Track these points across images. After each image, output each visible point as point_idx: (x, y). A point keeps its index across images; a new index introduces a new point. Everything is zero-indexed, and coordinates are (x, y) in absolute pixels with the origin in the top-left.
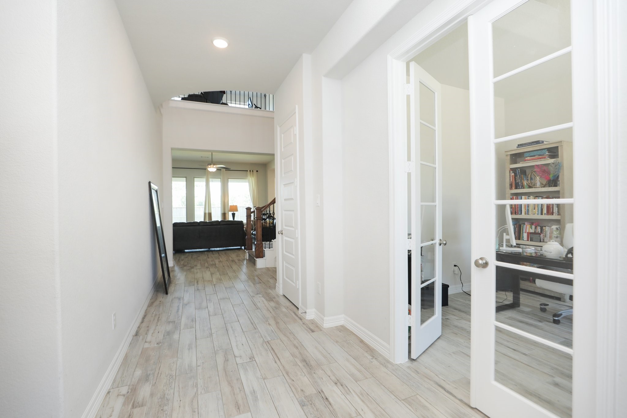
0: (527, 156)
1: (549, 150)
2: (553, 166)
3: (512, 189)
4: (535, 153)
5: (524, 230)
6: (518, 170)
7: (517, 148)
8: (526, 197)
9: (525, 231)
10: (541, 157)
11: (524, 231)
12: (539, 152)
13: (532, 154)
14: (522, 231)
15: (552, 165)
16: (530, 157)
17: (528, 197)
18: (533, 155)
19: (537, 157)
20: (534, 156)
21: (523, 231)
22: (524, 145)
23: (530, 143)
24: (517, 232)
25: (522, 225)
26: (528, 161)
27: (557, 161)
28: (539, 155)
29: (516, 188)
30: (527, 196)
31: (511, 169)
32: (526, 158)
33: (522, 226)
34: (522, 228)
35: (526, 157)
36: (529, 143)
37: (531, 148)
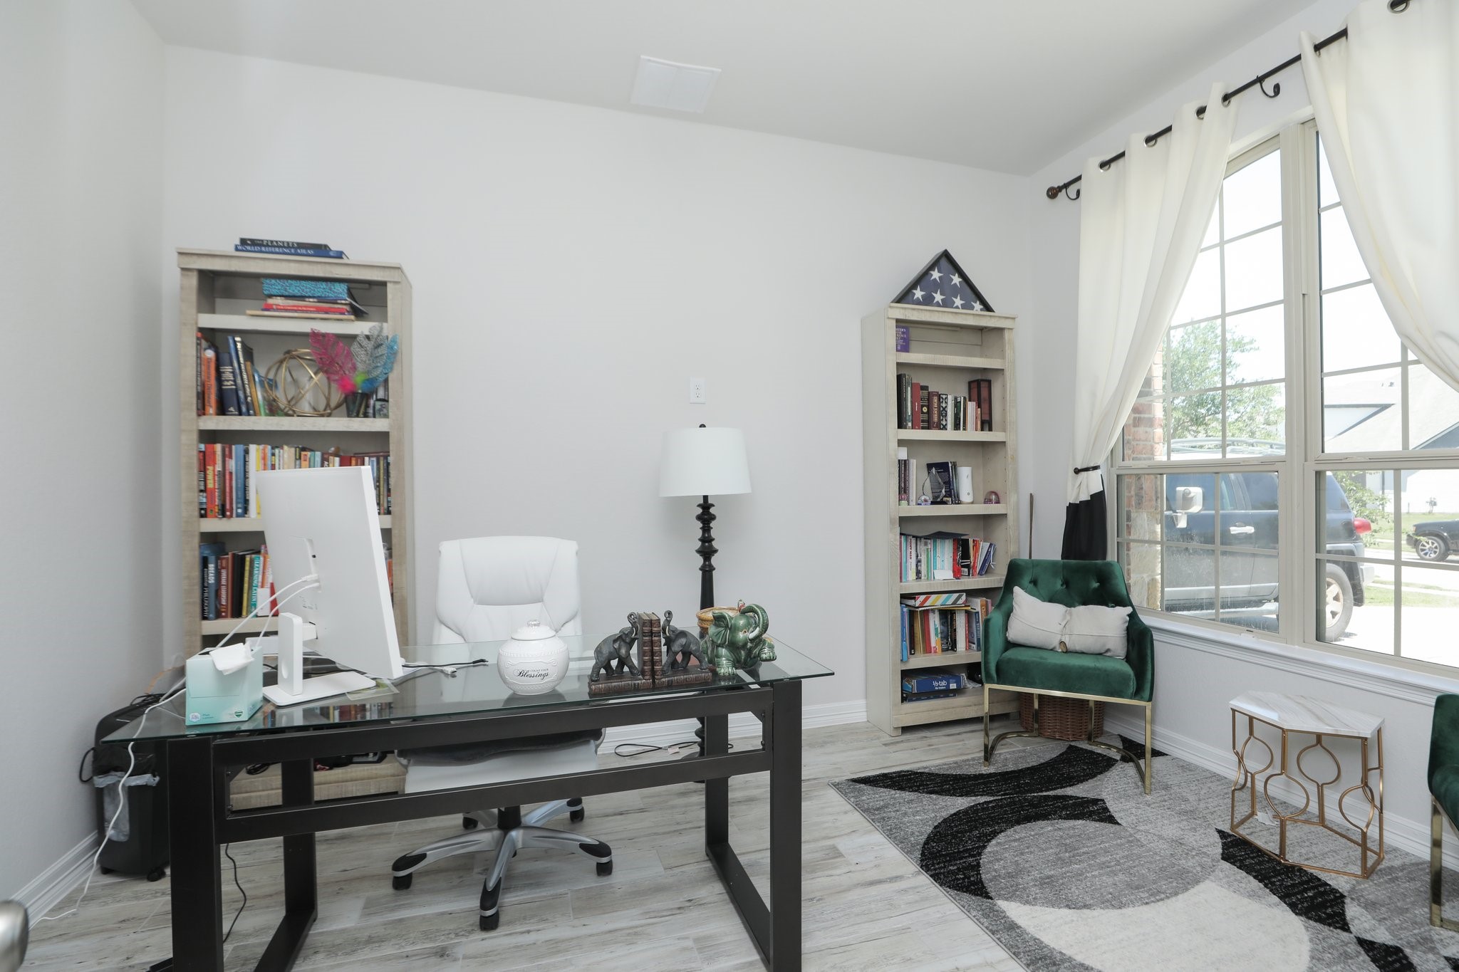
0: (274, 292)
1: (354, 286)
2: (369, 345)
3: (204, 414)
4: (307, 287)
5: (255, 577)
6: (235, 342)
7: (237, 249)
8: (264, 450)
9: (260, 580)
10: (327, 305)
11: (258, 578)
12: (321, 289)
13: (295, 288)
14: (246, 579)
15: (365, 343)
16: (287, 297)
17: (273, 448)
18: (296, 292)
19: (311, 302)
20: (302, 298)
21: (255, 582)
22: (267, 245)
23: (293, 247)
24: (227, 586)
25: (248, 558)
26: (278, 310)
27: (381, 329)
28: (321, 299)
29: (222, 410)
30: (269, 447)
31: (201, 330)
32: (270, 301)
33: (247, 564)
34: (247, 568)
35: (270, 296)
36: (288, 243)
37: (292, 265)
